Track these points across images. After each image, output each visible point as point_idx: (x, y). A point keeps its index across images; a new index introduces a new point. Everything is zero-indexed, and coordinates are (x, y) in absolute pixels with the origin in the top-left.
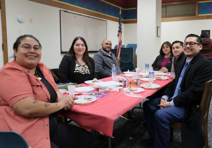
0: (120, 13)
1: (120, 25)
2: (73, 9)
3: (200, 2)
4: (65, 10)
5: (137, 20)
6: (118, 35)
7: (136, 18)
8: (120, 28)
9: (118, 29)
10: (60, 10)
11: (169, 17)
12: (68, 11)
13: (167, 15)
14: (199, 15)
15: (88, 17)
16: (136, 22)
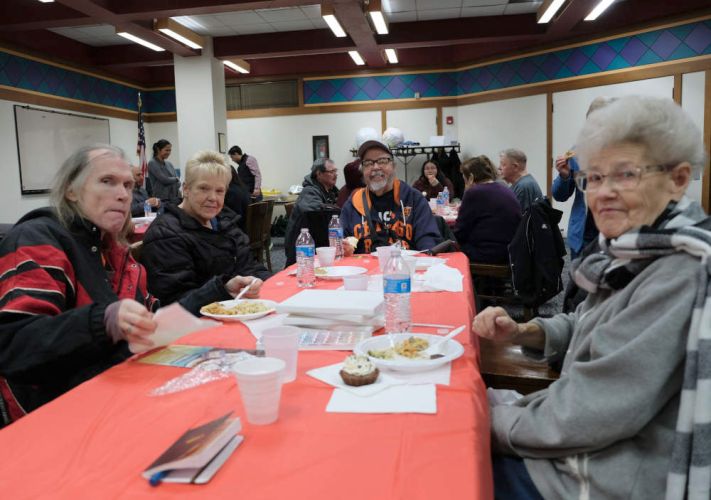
0: (140, 105)
1: (141, 129)
2: (40, 101)
3: (305, 79)
4: (26, 105)
5: (175, 116)
6: (139, 152)
7: (175, 110)
8: (141, 136)
9: (136, 139)
10: (15, 106)
11: (248, 107)
12: (31, 106)
13: (244, 104)
14: (307, 105)
15: (70, 114)
16: (174, 119)
